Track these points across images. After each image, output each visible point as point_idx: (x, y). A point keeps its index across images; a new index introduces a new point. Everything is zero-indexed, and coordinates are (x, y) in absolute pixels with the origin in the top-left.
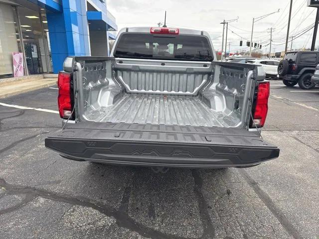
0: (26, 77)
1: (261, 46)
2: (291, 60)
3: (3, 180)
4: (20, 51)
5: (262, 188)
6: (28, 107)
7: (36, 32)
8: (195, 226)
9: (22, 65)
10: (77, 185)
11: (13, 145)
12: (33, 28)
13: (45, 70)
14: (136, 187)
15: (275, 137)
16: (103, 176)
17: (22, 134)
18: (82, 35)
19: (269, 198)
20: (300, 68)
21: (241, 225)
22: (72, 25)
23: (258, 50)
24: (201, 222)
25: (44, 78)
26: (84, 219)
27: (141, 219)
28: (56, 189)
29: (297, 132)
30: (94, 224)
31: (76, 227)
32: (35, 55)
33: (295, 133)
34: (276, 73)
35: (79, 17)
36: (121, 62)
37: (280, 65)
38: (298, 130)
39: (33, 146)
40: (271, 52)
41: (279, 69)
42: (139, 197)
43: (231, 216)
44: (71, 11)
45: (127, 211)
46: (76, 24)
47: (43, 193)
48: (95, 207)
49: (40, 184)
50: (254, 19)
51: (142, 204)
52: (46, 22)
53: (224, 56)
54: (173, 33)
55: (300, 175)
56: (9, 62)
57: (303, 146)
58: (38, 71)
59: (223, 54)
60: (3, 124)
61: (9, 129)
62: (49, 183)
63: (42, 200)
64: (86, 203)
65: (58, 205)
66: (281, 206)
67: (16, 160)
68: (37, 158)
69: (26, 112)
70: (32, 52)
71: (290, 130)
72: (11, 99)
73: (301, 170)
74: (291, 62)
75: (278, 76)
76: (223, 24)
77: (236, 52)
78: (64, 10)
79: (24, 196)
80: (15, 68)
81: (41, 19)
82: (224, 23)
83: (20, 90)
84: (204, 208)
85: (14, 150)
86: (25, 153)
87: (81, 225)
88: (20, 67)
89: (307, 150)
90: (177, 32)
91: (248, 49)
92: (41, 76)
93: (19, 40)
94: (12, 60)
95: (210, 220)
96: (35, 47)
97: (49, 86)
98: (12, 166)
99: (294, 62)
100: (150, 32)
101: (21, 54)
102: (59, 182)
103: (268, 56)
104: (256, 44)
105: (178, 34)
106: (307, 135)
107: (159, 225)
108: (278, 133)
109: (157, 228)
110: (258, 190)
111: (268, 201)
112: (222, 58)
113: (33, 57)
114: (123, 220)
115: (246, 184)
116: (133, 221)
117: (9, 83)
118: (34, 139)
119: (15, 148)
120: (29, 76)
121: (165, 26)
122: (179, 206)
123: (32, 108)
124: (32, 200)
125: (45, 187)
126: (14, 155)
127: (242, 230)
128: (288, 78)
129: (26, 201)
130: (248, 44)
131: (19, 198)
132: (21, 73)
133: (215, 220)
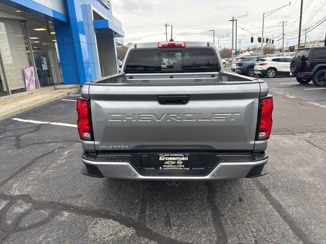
0: (38, 90)
1: (273, 41)
2: (303, 56)
3: (28, 196)
4: (31, 65)
5: (273, 194)
6: (44, 121)
7: (44, 44)
8: (209, 233)
9: (34, 78)
10: (97, 198)
11: (34, 161)
12: (41, 40)
13: (55, 81)
14: (152, 198)
15: (287, 141)
16: (120, 188)
17: (41, 150)
18: (89, 44)
19: (280, 204)
20: (313, 65)
21: (252, 232)
22: (80, 35)
23: (270, 46)
24: (214, 230)
25: (56, 89)
26: (106, 230)
27: (159, 228)
28: (78, 203)
29: (310, 134)
30: (115, 235)
31: (100, 238)
32: (45, 67)
33: (307, 135)
34: (289, 70)
35: (85, 27)
36: (131, 77)
37: (293, 63)
38: (311, 132)
39: (53, 162)
40: (284, 46)
41: (292, 67)
42: (155, 208)
43: (243, 223)
44: (78, 21)
45: (145, 222)
46: (83, 33)
47: (67, 208)
48: (115, 219)
49: (63, 199)
50: (264, 14)
51: (158, 214)
52: (54, 33)
53: (234, 54)
54: (180, 46)
55: (311, 179)
56: (21, 77)
57: (316, 149)
58: (49, 82)
59: (234, 51)
60: (22, 140)
61: (28, 145)
62: (71, 197)
63: (66, 214)
64: (107, 216)
65: (81, 218)
66: (291, 211)
67: (39, 176)
68: (58, 174)
69: (42, 127)
70: (42, 65)
71: (302, 133)
72: (26, 114)
73: (312, 174)
74: (303, 58)
75: (291, 74)
76: (232, 22)
77: (247, 49)
78: (71, 21)
79: (50, 211)
80: (27, 81)
81: (49, 31)
82: (233, 20)
83: (34, 104)
84: (217, 216)
85: (36, 166)
86: (46, 169)
87: (104, 236)
88: (31, 81)
89: (319, 153)
90: (183, 45)
91: (259, 45)
92: (52, 87)
93: (29, 51)
94: (24, 74)
95: (223, 228)
96: (45, 59)
97: (60, 97)
98: (36, 183)
99: (307, 59)
100: (157, 47)
101: (32, 68)
102: (80, 196)
103: (281, 50)
104: (267, 40)
105: (185, 47)
106: (320, 137)
107: (176, 234)
108: (291, 136)
109: (173, 237)
110: (269, 196)
111: (279, 208)
112: (233, 56)
113: (43, 69)
114: (142, 230)
115: (257, 191)
116: (151, 231)
117: (22, 98)
118: (53, 154)
119: (36, 164)
120: (41, 89)
121: (172, 40)
122: (194, 215)
123: (47, 123)
124: (57, 214)
125: (68, 202)
126: (36, 172)
127: (254, 237)
128: (302, 75)
129: (52, 216)
130: (260, 40)
131: (45, 213)
132: (33, 87)
133: (228, 228)
